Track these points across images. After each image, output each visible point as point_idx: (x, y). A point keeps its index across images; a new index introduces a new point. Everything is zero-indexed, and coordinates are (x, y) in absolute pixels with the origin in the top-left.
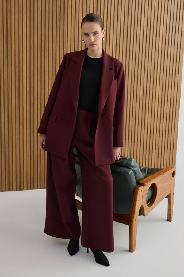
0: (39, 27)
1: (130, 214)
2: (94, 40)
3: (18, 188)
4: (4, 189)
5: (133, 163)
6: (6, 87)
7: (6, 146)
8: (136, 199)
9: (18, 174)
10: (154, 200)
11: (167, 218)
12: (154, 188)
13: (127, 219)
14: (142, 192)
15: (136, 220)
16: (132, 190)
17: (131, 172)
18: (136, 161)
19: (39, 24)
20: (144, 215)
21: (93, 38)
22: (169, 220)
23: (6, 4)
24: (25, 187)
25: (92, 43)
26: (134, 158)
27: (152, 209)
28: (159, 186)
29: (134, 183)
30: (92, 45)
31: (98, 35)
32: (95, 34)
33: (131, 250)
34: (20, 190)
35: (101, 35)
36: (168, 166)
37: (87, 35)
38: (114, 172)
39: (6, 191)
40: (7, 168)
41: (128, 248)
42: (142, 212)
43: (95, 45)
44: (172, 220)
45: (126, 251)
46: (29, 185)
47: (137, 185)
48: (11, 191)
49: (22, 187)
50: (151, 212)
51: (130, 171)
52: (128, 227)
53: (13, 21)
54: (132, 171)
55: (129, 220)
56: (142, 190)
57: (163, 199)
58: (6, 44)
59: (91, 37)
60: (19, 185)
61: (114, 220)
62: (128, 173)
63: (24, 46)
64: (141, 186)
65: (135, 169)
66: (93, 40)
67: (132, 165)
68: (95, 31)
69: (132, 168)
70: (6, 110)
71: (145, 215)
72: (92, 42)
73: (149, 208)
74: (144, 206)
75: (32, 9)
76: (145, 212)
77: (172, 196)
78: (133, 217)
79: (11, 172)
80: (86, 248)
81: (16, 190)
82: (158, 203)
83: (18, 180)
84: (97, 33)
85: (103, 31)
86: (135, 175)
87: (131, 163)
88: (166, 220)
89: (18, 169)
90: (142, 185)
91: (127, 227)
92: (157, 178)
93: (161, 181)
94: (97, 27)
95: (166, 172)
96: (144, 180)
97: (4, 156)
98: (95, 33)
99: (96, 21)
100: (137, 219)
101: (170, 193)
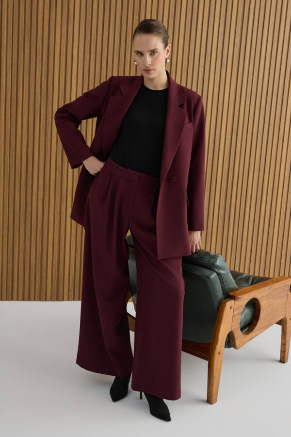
0: (99, 47)
1: (210, 344)
2: (151, 64)
3: (55, 296)
4: (32, 296)
5: (219, 262)
6: (42, 139)
7: (38, 231)
8: (221, 320)
9: (55, 275)
10: (255, 325)
11: (279, 358)
12: (254, 305)
13: (205, 351)
14: (232, 309)
15: (219, 353)
16: (216, 305)
17: (214, 276)
18: (224, 259)
19: (99, 42)
20: (235, 347)
21: (149, 59)
22: (283, 360)
23: (48, 10)
24: (66, 297)
25: (148, 67)
26: (221, 254)
27: (250, 340)
28: (263, 304)
29: (220, 294)
30: (148, 70)
31: (158, 55)
32: (152, 54)
33: (210, 400)
34: (57, 300)
35: (163, 54)
36: (282, 274)
37: (140, 54)
38: (187, 274)
39: (35, 300)
40: (38, 264)
41: (205, 397)
42: (230, 342)
43: (153, 71)
44: (288, 361)
45: (203, 401)
46: (71, 293)
47: (225, 298)
48: (43, 301)
49: (61, 297)
50: (247, 343)
51: (212, 274)
52: (207, 362)
53: (58, 37)
54: (215, 273)
55: (209, 352)
56: (233, 307)
57: (271, 325)
58: (46, 73)
59: (146, 59)
60: (55, 292)
61: (184, 350)
62: (209, 278)
63: (73, 75)
64: (230, 300)
65: (222, 272)
66: (149, 63)
67: (218, 266)
68: (152, 48)
69: (217, 270)
70: (41, 174)
71: (238, 347)
72: (147, 65)
73: (245, 336)
74: (235, 333)
75: (89, 18)
76: (237, 342)
77: (288, 323)
78: (215, 348)
79: (44, 270)
80: (139, 393)
81: (51, 300)
82: (262, 332)
83: (55, 284)
84: (156, 52)
85: (168, 48)
86: (221, 282)
87: (216, 261)
88: (277, 361)
89: (55, 267)
90: (233, 298)
91: (205, 363)
92: (259, 290)
93: (267, 296)
94: (156, 42)
95: (278, 282)
96: (238, 292)
97: (35, 245)
98: (153, 52)
99: (155, 33)
100: (221, 352)
101: (285, 317)
